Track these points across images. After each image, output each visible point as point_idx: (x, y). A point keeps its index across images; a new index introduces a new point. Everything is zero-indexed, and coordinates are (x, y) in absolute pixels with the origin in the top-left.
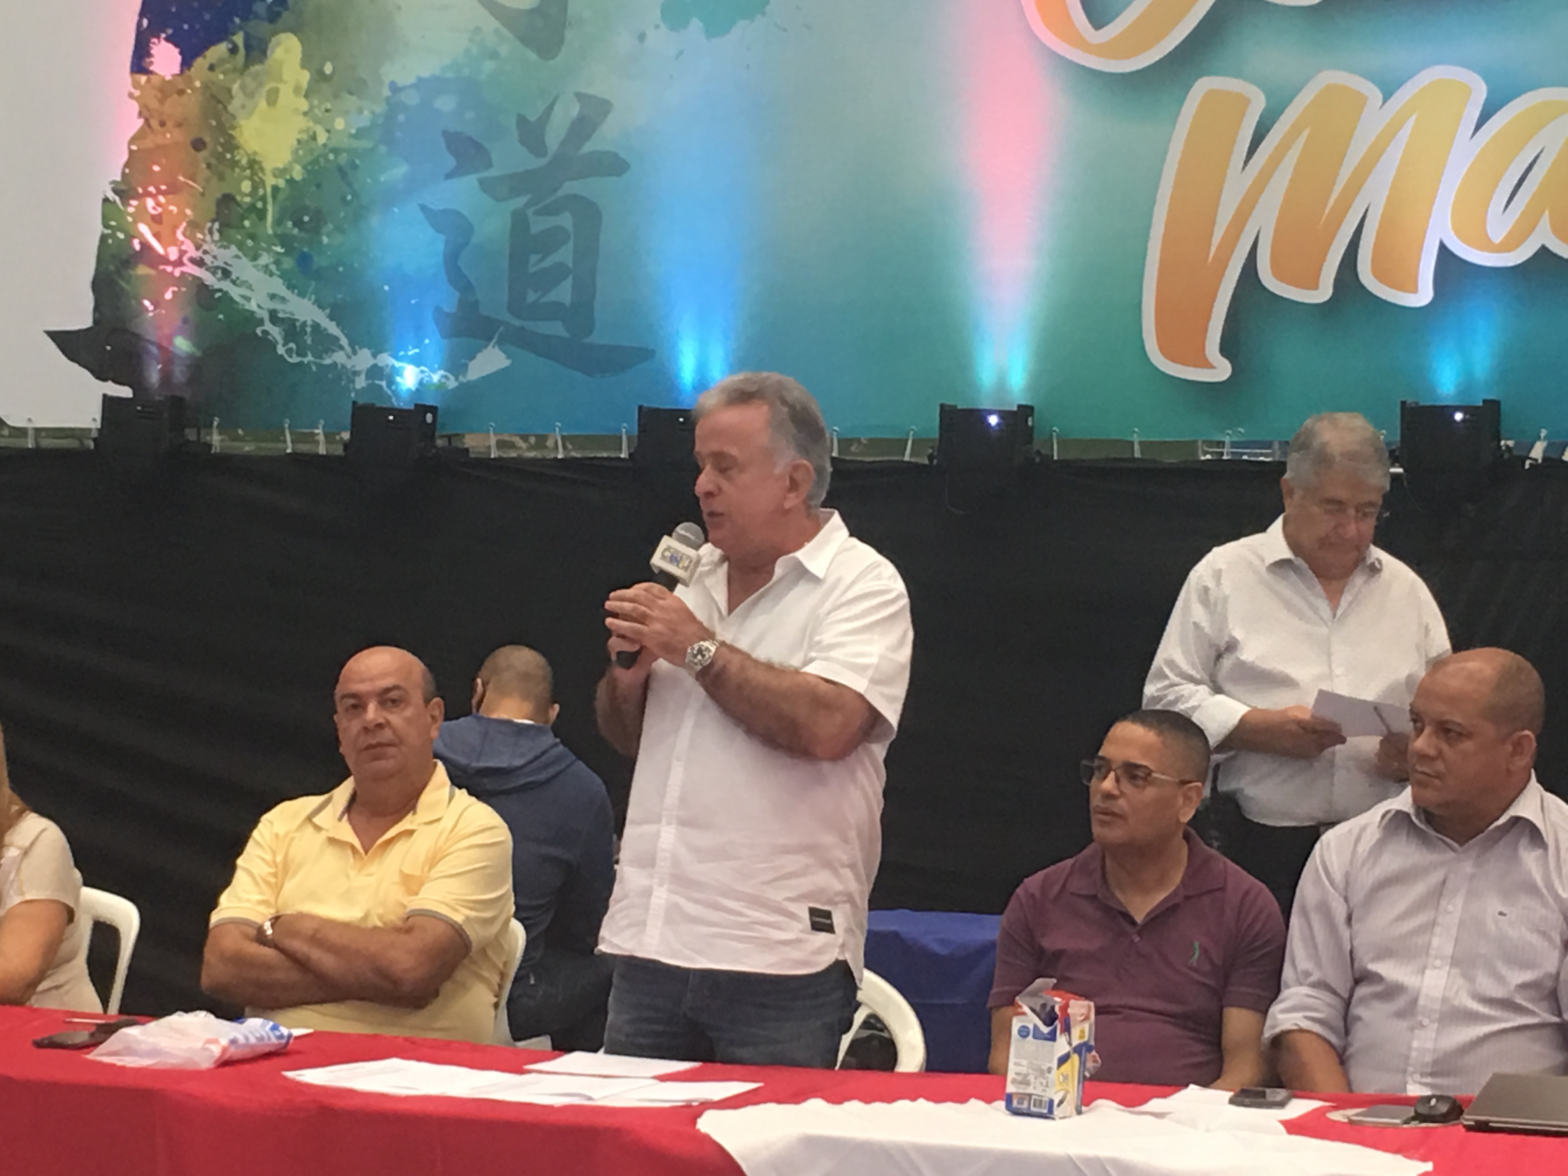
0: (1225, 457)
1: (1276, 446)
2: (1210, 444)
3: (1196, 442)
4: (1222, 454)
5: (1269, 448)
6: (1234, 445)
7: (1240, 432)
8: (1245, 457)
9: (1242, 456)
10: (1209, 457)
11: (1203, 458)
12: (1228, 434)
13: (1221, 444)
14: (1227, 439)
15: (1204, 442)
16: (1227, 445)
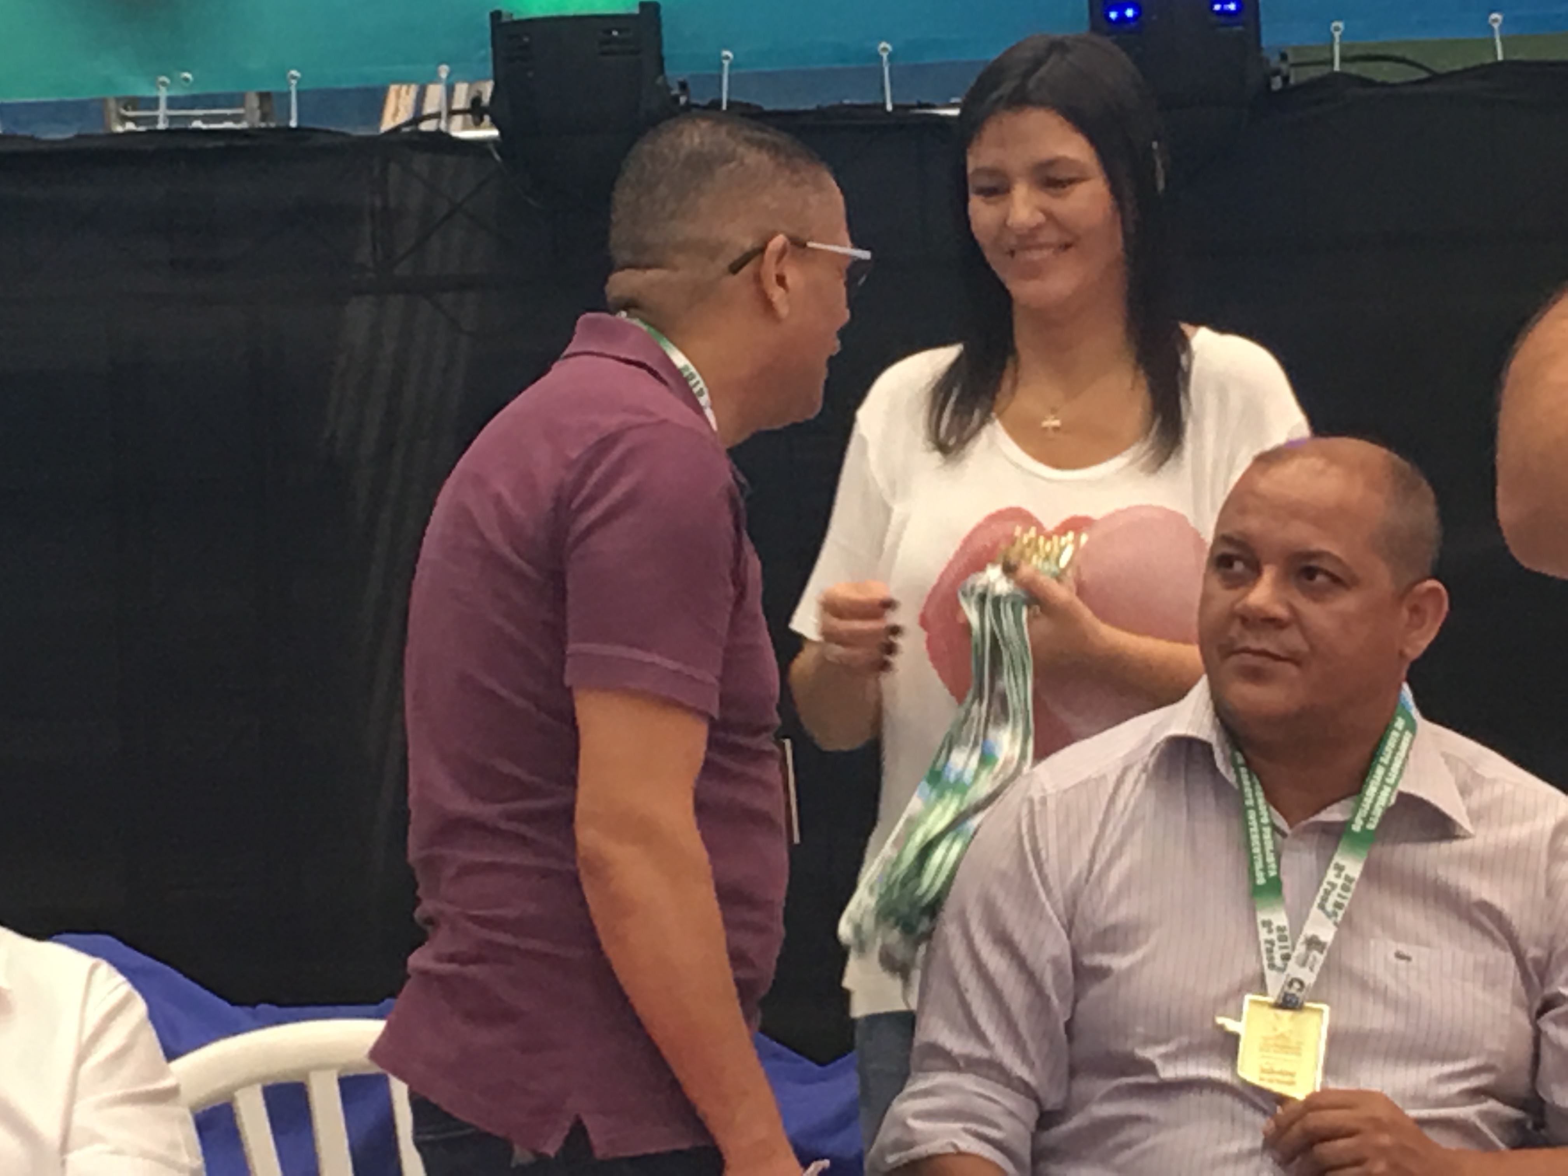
0: (161, 126)
1: (253, 102)
2: (134, 102)
3: (103, 101)
4: (155, 119)
5: (242, 105)
6: (173, 103)
7: (186, 80)
8: (197, 124)
9: (191, 122)
10: (130, 126)
11: (119, 129)
12: (164, 84)
13: (153, 103)
14: (163, 94)
15: (118, 100)
16: (163, 104)
